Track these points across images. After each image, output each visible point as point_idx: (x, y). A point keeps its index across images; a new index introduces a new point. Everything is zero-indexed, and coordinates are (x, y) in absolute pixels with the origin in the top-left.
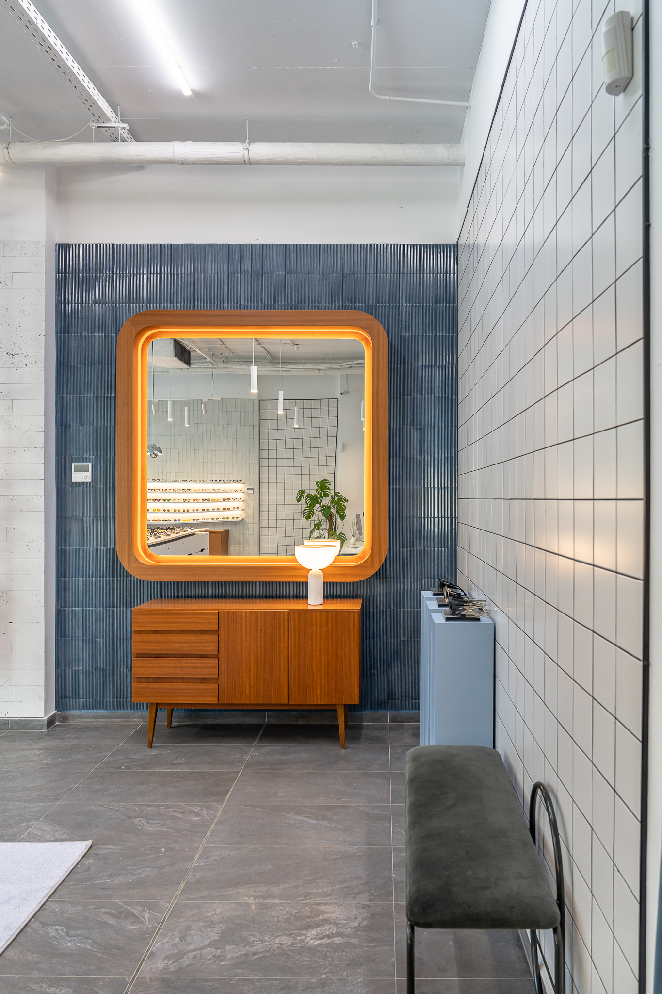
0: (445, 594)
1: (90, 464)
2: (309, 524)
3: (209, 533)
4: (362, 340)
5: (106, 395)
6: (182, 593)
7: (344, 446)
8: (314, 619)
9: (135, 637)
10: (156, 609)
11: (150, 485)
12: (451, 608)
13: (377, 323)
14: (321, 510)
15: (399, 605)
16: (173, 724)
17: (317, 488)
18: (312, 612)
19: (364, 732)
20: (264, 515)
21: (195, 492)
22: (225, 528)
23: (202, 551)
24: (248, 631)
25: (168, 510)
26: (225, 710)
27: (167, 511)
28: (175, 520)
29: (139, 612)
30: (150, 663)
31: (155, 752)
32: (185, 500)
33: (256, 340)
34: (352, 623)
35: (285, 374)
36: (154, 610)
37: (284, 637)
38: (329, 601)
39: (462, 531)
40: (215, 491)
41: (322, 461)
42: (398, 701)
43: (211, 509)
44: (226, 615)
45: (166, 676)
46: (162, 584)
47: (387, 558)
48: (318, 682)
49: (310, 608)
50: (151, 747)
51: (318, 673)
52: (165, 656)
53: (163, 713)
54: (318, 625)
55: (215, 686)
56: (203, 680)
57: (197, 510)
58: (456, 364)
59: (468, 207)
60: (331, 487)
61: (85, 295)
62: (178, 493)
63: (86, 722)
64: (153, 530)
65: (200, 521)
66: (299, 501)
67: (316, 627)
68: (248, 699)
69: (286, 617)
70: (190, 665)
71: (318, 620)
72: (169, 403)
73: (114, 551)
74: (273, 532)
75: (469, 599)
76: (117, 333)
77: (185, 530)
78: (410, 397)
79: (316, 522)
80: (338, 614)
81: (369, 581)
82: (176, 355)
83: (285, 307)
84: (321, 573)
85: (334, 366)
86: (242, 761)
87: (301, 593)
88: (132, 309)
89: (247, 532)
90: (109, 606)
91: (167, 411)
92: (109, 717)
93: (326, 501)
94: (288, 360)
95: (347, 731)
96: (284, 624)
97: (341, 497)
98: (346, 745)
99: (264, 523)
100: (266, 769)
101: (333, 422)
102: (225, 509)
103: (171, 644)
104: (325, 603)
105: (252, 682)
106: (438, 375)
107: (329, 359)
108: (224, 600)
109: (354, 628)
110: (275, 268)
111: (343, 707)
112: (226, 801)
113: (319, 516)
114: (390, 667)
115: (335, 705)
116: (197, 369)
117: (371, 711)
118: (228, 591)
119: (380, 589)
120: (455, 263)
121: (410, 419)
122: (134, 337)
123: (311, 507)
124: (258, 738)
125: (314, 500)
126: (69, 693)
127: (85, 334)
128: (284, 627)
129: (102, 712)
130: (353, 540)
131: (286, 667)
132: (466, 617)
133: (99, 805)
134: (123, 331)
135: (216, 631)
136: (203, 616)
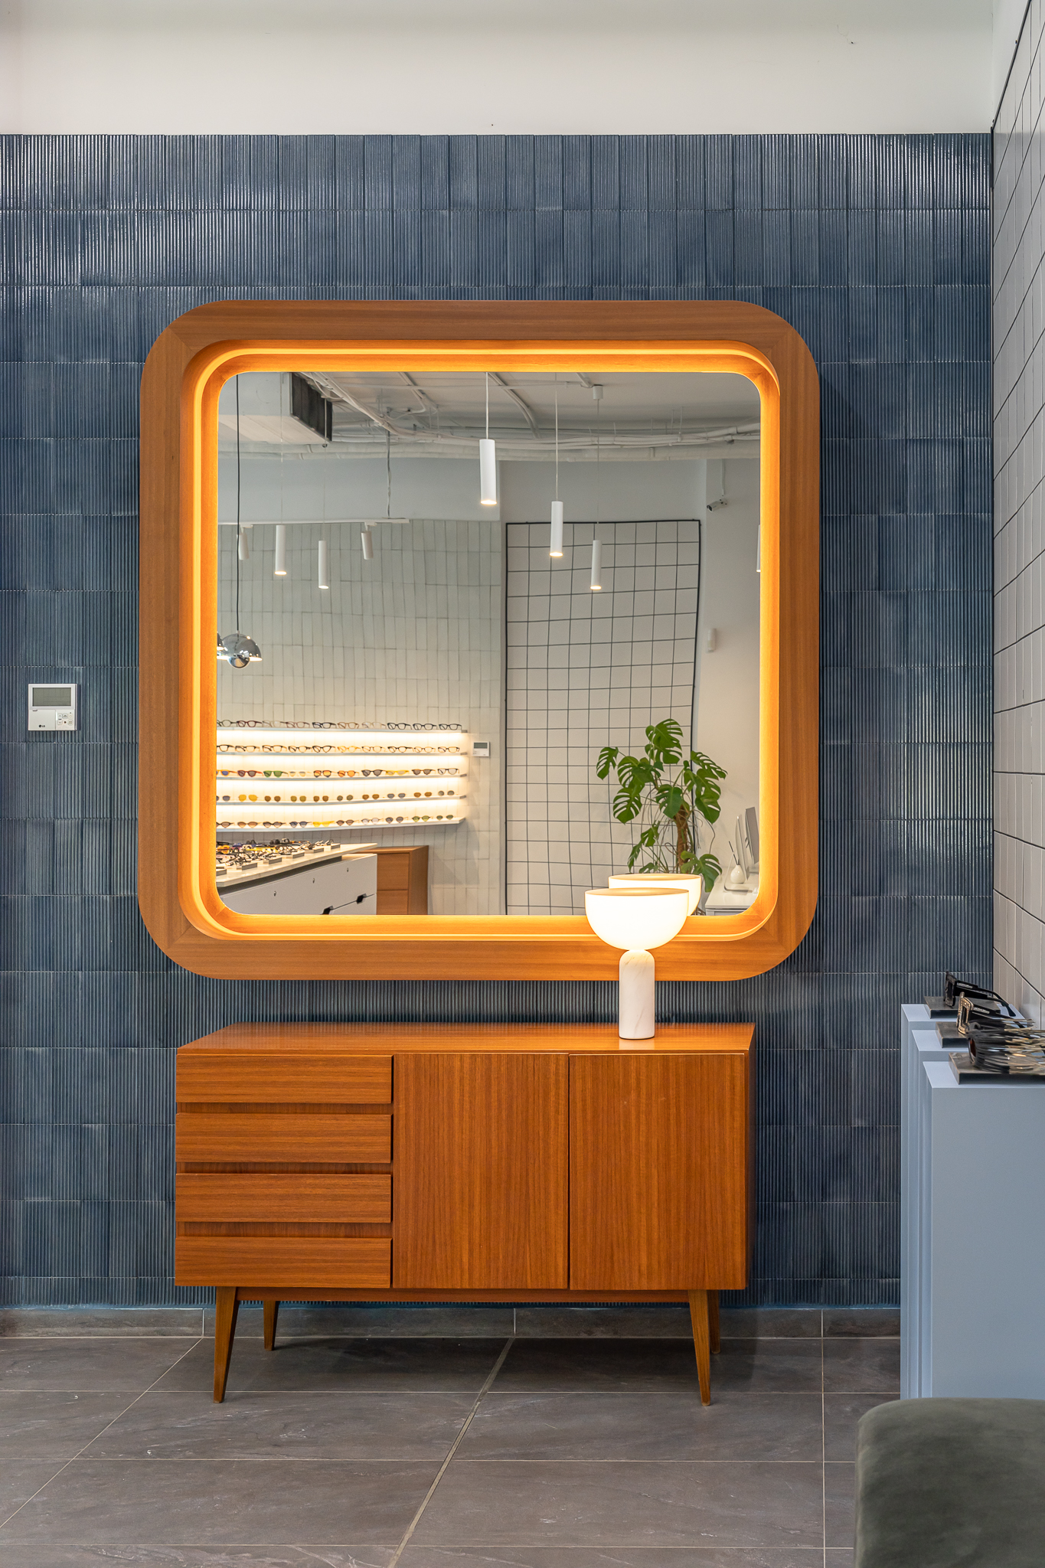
0: (960, 1014)
1: (73, 687)
2: (629, 834)
3: (379, 854)
4: (755, 376)
5: (115, 514)
6: (303, 1009)
7: (717, 637)
8: (633, 1075)
9: (182, 1122)
10: (238, 1051)
11: (223, 736)
12: (973, 1050)
13: (791, 332)
14: (658, 799)
15: (847, 1040)
16: (281, 1339)
17: (648, 742)
18: (627, 1058)
19: (759, 1360)
20: (517, 811)
21: (345, 752)
22: (419, 842)
23: (360, 899)
24: (467, 1106)
25: (277, 799)
26: (410, 1305)
27: (272, 801)
28: (294, 824)
29: (194, 1057)
30: (221, 1187)
31: (231, 1411)
32: (318, 774)
33: (497, 374)
34: (727, 1084)
35: (568, 460)
36: (231, 1051)
37: (557, 1121)
38: (672, 1029)
39: (1005, 852)
40: (393, 751)
41: (662, 675)
42: (846, 1281)
43: (383, 796)
44: (412, 1066)
45: (261, 1220)
46: (253, 986)
47: (817, 922)
48: (644, 1234)
49: (623, 1046)
50: (222, 1400)
51: (643, 1210)
52: (257, 1168)
53: (252, 1314)
54: (644, 1091)
55: (383, 1244)
56: (354, 1230)
57: (350, 798)
58: (989, 433)
59: (1018, 43)
60: (684, 740)
61: (62, 263)
62: (303, 754)
63: (59, 1335)
64: (237, 847)
65: (356, 825)
66: (603, 774)
67: (639, 1096)
68: (466, 1276)
69: (563, 1070)
70: (319, 1191)
71: (643, 1077)
72: (279, 531)
73: (132, 903)
74: (538, 852)
75: (1021, 1026)
76: (141, 359)
77: (316, 848)
78: (874, 518)
79: (646, 828)
80: (693, 1061)
81: (772, 978)
82: (296, 412)
83: (562, 293)
84: (651, 958)
85: (690, 440)
86: (449, 1436)
87: (600, 1009)
88: (178, 298)
89: (475, 853)
90: (122, 1042)
91: (274, 551)
92: (117, 1323)
93: (671, 775)
94: (575, 424)
95: (717, 1358)
96: (557, 1088)
97: (708, 765)
98: (714, 1394)
99: (517, 830)
100: (511, 1456)
101: (689, 576)
102: (420, 794)
103: (275, 1139)
104: (661, 1036)
105: (477, 1234)
106: (943, 462)
107: (677, 421)
108: (408, 1028)
109: (733, 1099)
110: (537, 195)
111: (705, 1298)
112: (406, 1538)
113: (652, 812)
114: (824, 1195)
115: (685, 1292)
116: (347, 448)
117: (779, 1306)
118: (417, 1004)
119: (799, 998)
120: (986, 181)
121: (874, 573)
122: (183, 371)
123: (632, 791)
124: (492, 1376)
125: (642, 772)
126: (19, 1261)
127: (62, 360)
128: (557, 1094)
129: (100, 1309)
130: (736, 872)
131: (562, 1194)
132: (1011, 1072)
133: (85, 1550)
134: (157, 354)
135: (388, 1104)
136: (353, 1069)
